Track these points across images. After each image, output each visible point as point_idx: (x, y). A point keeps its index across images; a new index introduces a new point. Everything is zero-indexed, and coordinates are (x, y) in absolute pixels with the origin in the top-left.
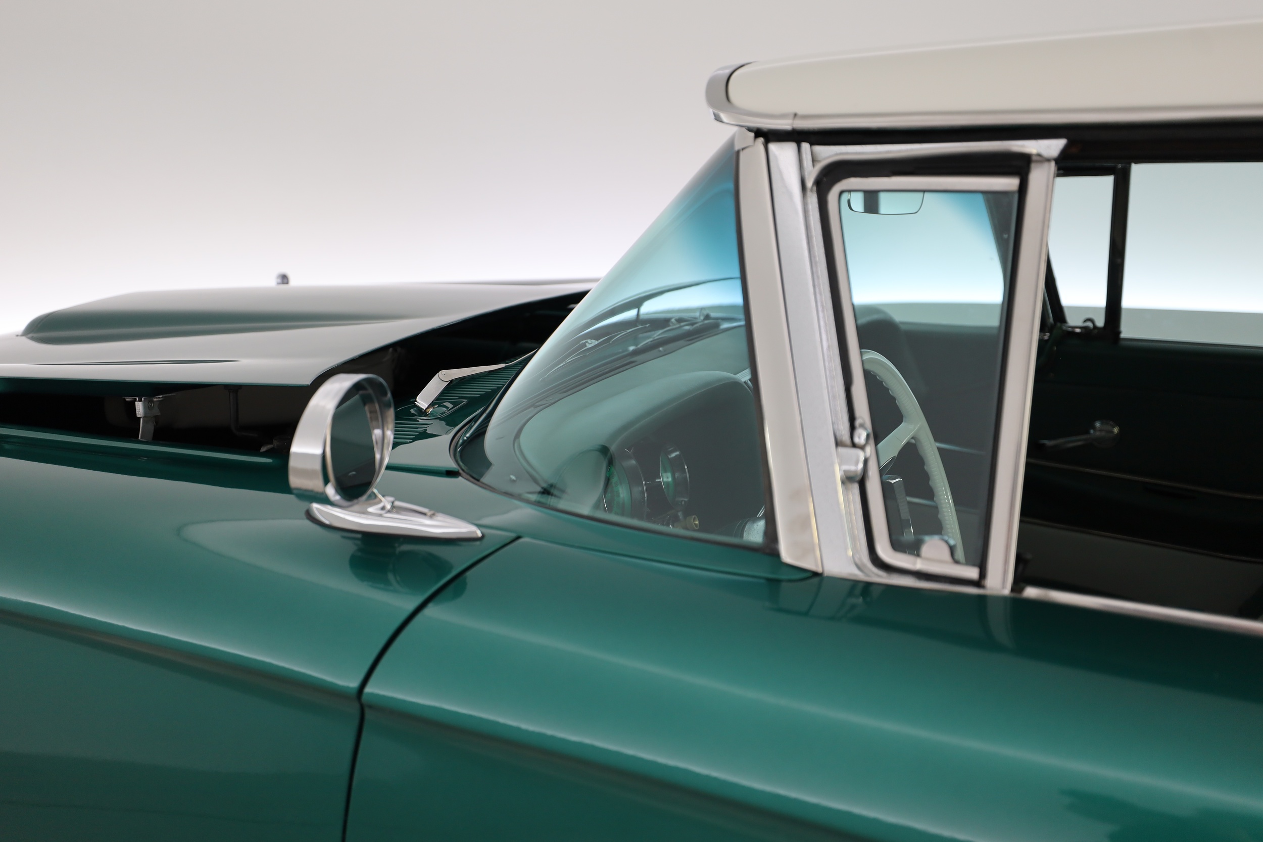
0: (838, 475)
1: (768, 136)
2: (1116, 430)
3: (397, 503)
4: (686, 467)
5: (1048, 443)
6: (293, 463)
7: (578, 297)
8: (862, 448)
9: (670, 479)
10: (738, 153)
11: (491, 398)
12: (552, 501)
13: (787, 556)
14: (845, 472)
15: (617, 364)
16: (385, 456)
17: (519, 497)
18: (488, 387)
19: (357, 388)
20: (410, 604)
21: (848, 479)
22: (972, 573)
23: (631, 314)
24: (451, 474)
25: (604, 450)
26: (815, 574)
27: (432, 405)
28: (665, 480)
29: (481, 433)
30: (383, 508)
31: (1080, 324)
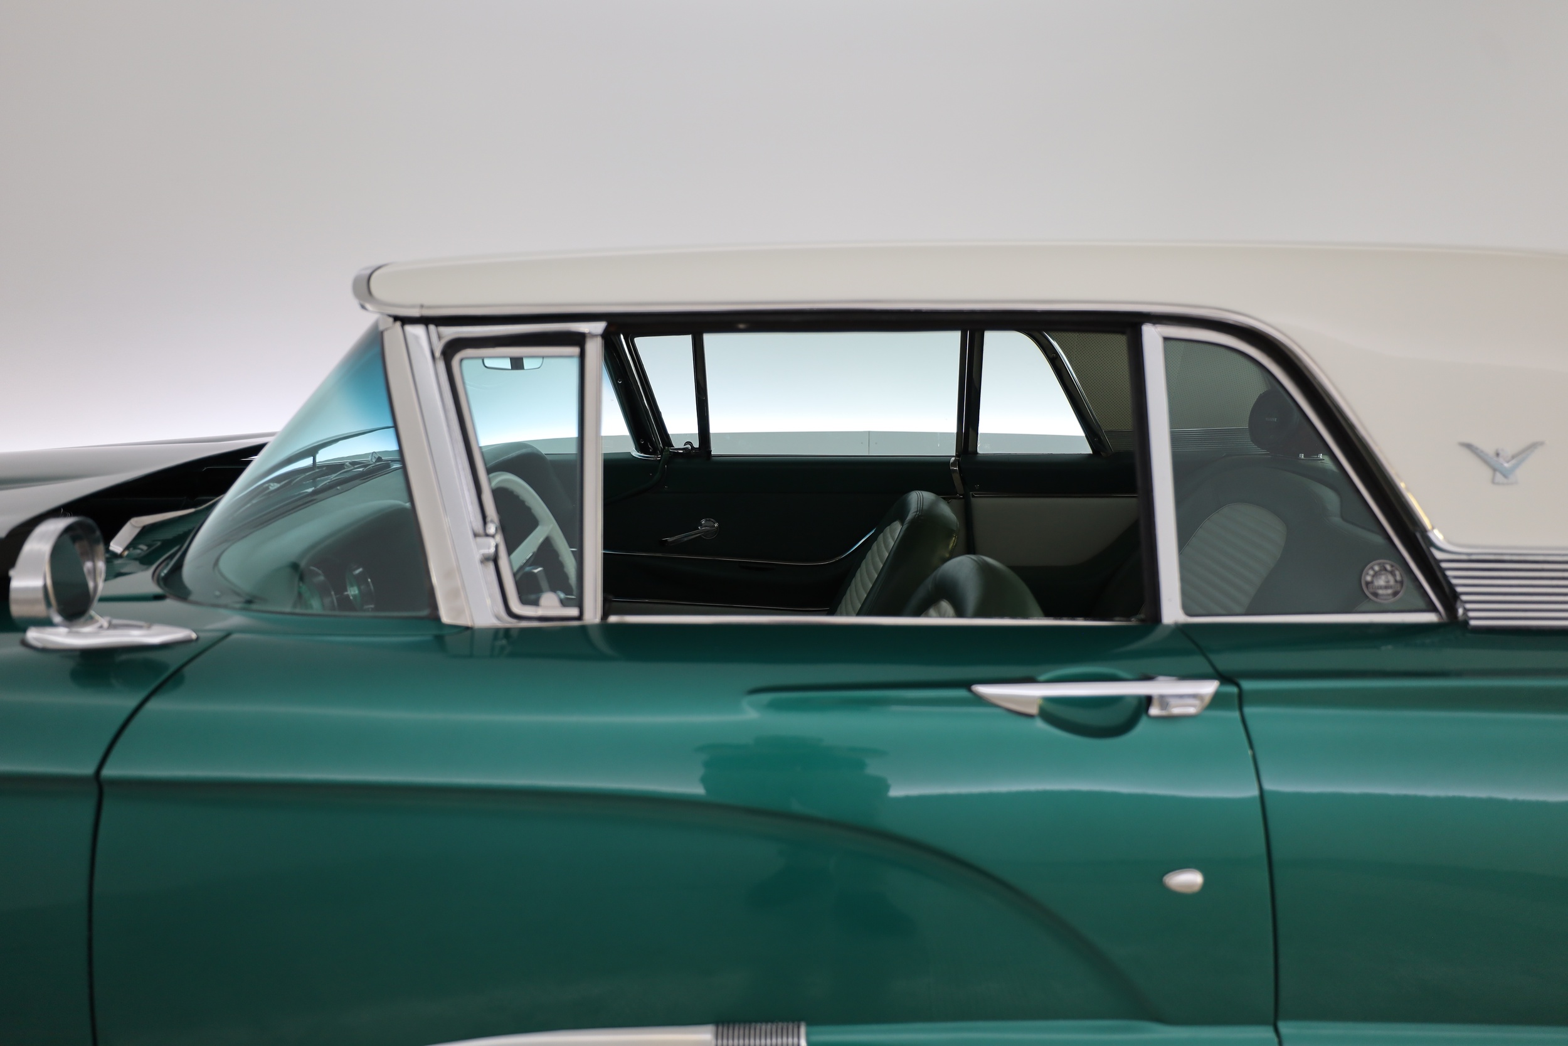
0: (477, 557)
1: (405, 321)
2: (716, 525)
3: (115, 621)
4: (369, 580)
5: (669, 539)
6: (13, 595)
7: (256, 450)
8: (493, 536)
9: (357, 592)
10: (382, 333)
11: (185, 538)
12: (254, 606)
13: (446, 618)
14: (483, 555)
15: (300, 503)
16: (100, 585)
17: (225, 607)
18: (180, 530)
19: (68, 530)
20: (131, 702)
21: (485, 560)
22: (573, 612)
23: (307, 462)
24: (157, 598)
25: (295, 566)
26: (467, 628)
27: (127, 548)
28: (353, 593)
29: (179, 566)
30: (101, 627)
31: (682, 446)
